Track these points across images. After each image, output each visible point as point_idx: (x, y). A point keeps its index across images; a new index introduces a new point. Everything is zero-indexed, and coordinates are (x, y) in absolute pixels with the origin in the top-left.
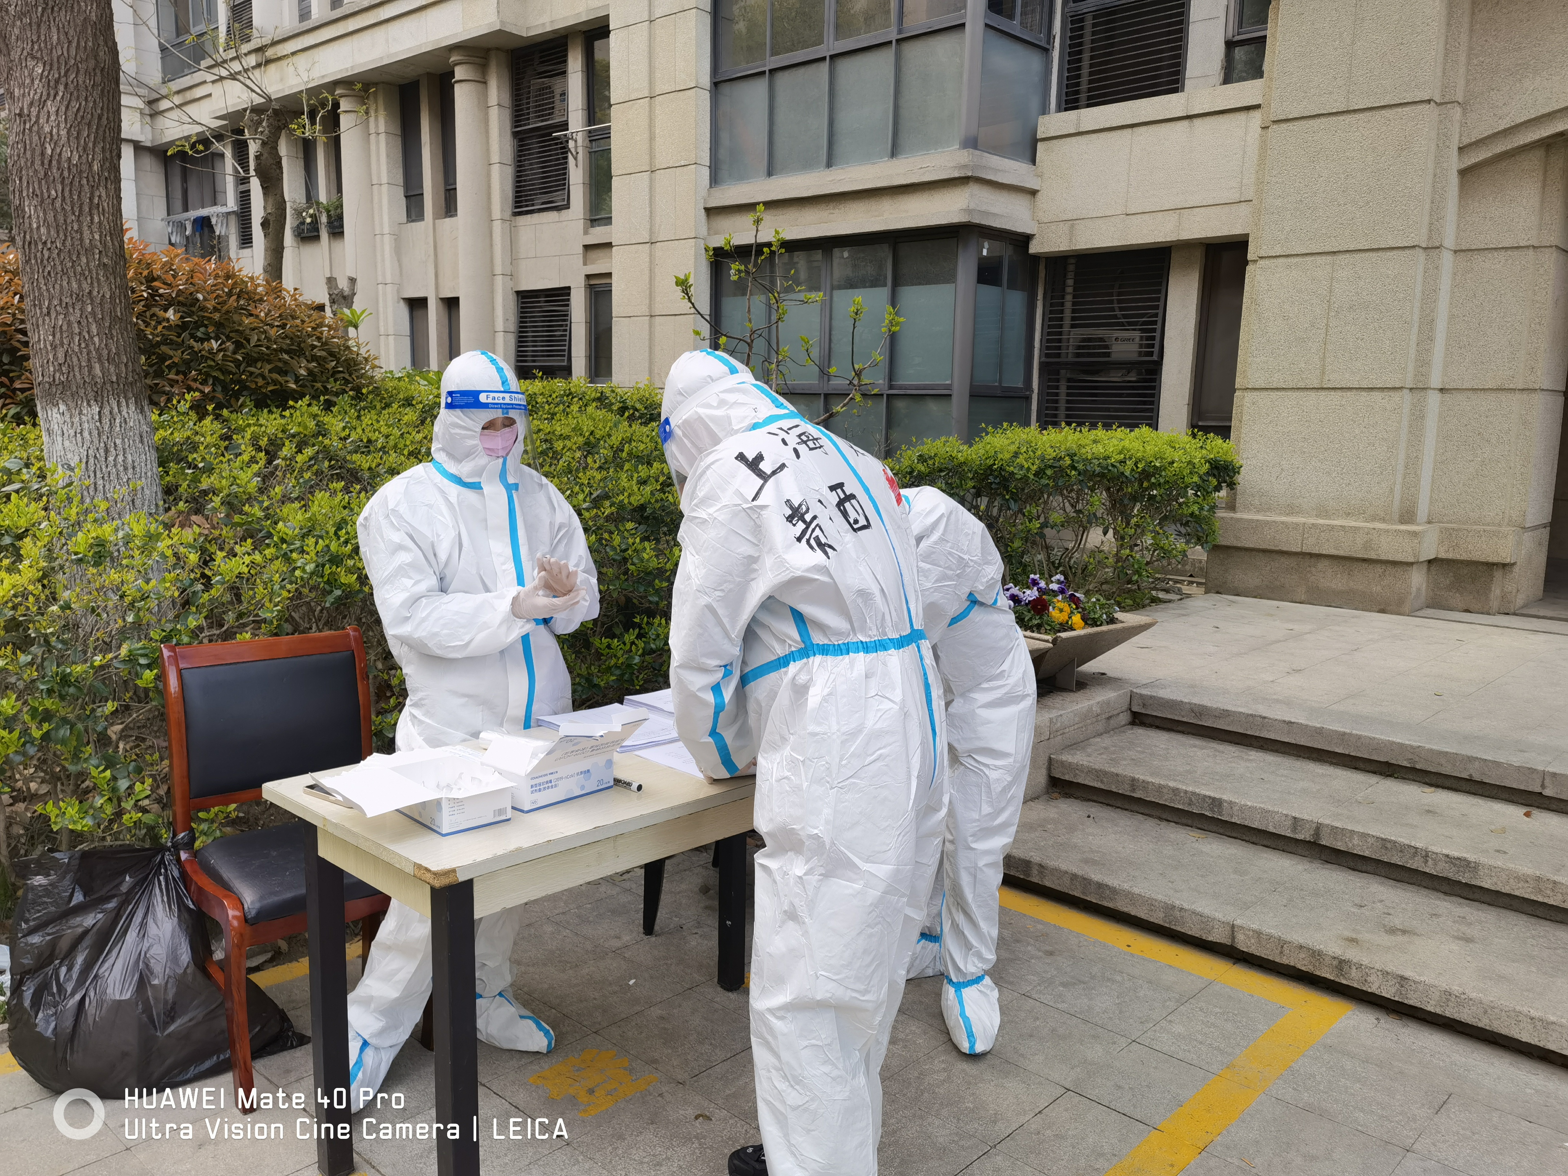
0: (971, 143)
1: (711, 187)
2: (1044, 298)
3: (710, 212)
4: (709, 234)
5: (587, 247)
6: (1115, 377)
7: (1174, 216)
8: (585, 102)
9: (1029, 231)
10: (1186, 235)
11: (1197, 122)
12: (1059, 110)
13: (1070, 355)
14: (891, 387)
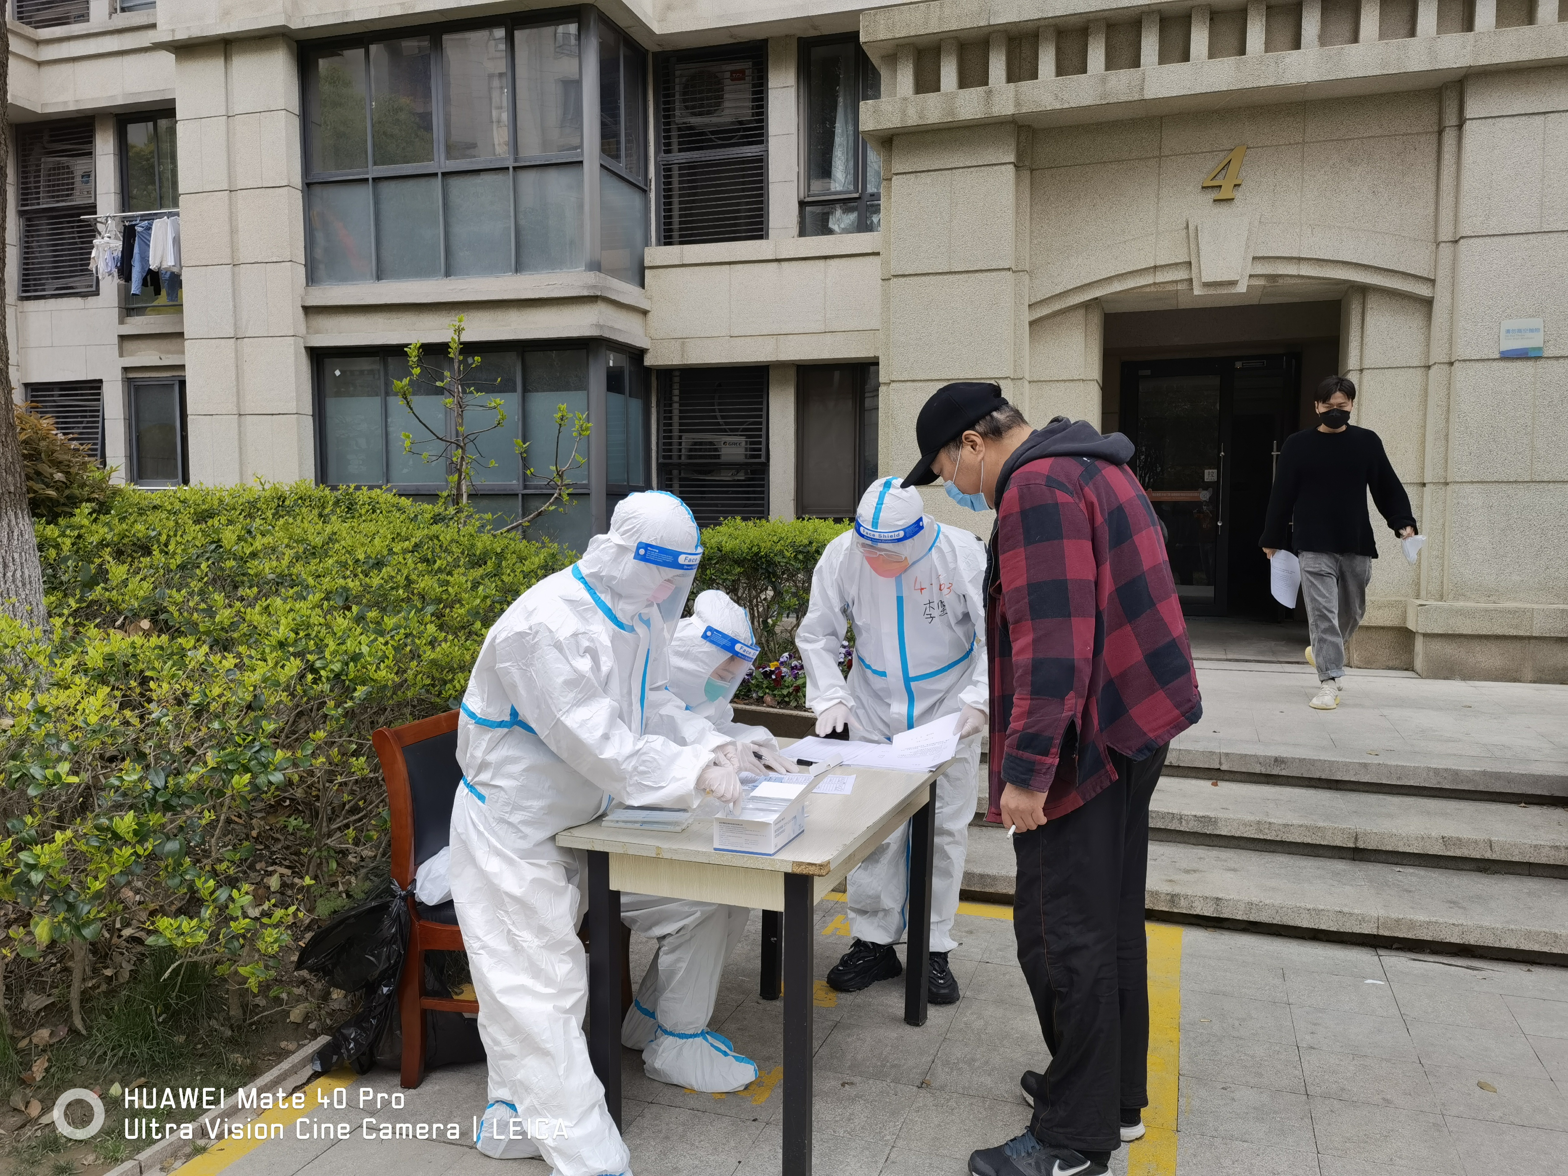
0: (595, 266)
1: (307, 285)
2: (658, 405)
3: (308, 310)
4: (308, 333)
5: (122, 338)
6: (726, 476)
7: (772, 341)
8: (118, 185)
9: (645, 347)
10: (784, 357)
11: (785, 265)
12: (659, 244)
13: (683, 458)
14: (525, 487)
